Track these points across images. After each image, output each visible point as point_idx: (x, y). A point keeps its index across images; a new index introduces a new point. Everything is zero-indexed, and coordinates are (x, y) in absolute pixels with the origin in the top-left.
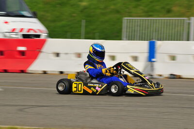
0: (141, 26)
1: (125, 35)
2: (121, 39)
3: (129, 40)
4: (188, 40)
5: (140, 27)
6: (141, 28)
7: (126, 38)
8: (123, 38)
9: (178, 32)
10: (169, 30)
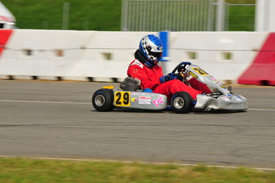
0: (149, 10)
1: (126, 24)
2: (119, 30)
3: (131, 30)
4: (214, 30)
5: (147, 11)
6: (148, 13)
7: (128, 28)
8: (122, 28)
9: (199, 18)
10: (188, 16)
